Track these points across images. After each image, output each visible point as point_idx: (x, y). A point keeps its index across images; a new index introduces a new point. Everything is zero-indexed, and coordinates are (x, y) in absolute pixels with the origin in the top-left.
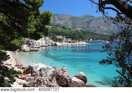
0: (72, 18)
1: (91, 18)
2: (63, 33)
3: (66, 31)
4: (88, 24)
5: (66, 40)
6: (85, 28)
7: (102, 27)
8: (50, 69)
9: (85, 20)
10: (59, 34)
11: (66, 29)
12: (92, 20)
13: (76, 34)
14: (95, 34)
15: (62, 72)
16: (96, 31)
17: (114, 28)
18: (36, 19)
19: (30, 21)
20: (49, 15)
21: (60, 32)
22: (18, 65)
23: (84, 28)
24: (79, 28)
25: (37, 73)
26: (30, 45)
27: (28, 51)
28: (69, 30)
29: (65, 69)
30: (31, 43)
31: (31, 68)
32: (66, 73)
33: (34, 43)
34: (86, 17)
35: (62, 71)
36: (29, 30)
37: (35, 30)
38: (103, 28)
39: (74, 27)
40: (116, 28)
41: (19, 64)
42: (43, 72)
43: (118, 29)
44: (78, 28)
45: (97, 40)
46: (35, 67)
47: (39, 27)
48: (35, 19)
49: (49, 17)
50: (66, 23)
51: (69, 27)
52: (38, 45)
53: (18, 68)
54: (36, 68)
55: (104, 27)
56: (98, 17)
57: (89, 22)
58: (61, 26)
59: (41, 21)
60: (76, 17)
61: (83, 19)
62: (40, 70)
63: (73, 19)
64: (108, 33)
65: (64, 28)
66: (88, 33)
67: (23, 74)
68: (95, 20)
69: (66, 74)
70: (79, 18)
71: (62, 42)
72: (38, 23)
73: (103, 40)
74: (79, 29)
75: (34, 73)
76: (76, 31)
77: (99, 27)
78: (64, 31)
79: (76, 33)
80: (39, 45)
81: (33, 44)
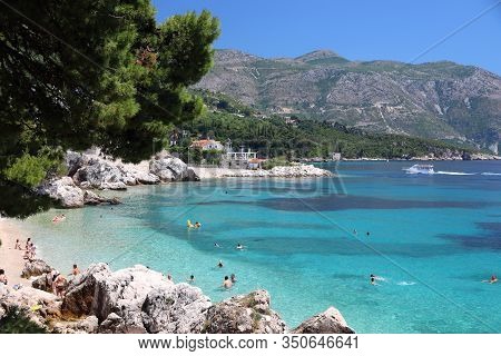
0: (256, 64)
1: (336, 67)
2: (219, 126)
3: (234, 119)
4: (325, 91)
5: (233, 156)
6: (312, 106)
7: (378, 105)
8: (193, 298)
9: (312, 72)
10: (203, 131)
11: (233, 111)
12: (339, 74)
13: (276, 132)
14: (352, 131)
15: (252, 315)
16: (358, 120)
17: (430, 108)
18: (138, 52)
19: (114, 62)
20: (207, 33)
21: (209, 122)
22: (38, 273)
23: (306, 105)
24: (287, 105)
25: (129, 321)
26: (83, 177)
27: (74, 207)
28: (247, 113)
29: (264, 299)
30: (89, 169)
31: (97, 291)
32: (268, 318)
33: (103, 169)
34: (316, 62)
35: (249, 311)
36: (107, 110)
37: (135, 108)
38: (383, 109)
39: (265, 104)
40: (438, 107)
41: (39, 267)
42: (160, 316)
43: (445, 110)
44: (284, 106)
45: (360, 155)
46: (116, 287)
47: (154, 97)
48: (134, 53)
49: (204, 40)
50: (234, 84)
51: (247, 102)
52: (119, 176)
53: (36, 285)
54: (120, 288)
55: (390, 105)
56: (364, 63)
57: (326, 83)
58: (212, 100)
59: (163, 64)
60: (272, 63)
61: (303, 70)
62: (146, 306)
63: (261, 68)
64: (406, 127)
65: (223, 105)
66: (322, 130)
67: (59, 313)
68: (352, 75)
69: (268, 323)
70: (284, 65)
71: (219, 164)
72: (151, 75)
73: (383, 155)
74: (287, 110)
75: (113, 315)
76: (275, 121)
77: (367, 104)
78: (225, 118)
79: (274, 126)
80: (122, 180)
81: (97, 175)
